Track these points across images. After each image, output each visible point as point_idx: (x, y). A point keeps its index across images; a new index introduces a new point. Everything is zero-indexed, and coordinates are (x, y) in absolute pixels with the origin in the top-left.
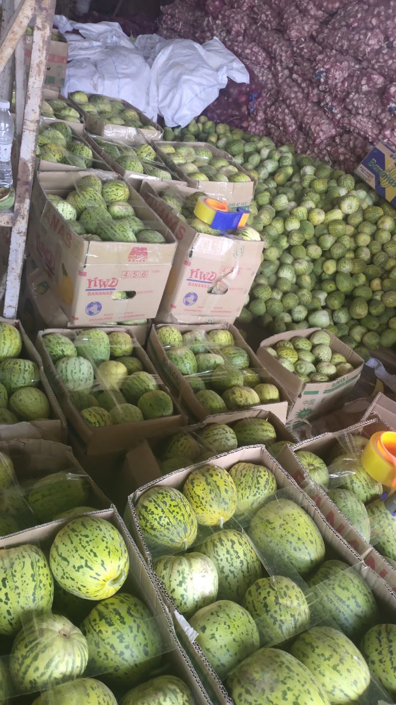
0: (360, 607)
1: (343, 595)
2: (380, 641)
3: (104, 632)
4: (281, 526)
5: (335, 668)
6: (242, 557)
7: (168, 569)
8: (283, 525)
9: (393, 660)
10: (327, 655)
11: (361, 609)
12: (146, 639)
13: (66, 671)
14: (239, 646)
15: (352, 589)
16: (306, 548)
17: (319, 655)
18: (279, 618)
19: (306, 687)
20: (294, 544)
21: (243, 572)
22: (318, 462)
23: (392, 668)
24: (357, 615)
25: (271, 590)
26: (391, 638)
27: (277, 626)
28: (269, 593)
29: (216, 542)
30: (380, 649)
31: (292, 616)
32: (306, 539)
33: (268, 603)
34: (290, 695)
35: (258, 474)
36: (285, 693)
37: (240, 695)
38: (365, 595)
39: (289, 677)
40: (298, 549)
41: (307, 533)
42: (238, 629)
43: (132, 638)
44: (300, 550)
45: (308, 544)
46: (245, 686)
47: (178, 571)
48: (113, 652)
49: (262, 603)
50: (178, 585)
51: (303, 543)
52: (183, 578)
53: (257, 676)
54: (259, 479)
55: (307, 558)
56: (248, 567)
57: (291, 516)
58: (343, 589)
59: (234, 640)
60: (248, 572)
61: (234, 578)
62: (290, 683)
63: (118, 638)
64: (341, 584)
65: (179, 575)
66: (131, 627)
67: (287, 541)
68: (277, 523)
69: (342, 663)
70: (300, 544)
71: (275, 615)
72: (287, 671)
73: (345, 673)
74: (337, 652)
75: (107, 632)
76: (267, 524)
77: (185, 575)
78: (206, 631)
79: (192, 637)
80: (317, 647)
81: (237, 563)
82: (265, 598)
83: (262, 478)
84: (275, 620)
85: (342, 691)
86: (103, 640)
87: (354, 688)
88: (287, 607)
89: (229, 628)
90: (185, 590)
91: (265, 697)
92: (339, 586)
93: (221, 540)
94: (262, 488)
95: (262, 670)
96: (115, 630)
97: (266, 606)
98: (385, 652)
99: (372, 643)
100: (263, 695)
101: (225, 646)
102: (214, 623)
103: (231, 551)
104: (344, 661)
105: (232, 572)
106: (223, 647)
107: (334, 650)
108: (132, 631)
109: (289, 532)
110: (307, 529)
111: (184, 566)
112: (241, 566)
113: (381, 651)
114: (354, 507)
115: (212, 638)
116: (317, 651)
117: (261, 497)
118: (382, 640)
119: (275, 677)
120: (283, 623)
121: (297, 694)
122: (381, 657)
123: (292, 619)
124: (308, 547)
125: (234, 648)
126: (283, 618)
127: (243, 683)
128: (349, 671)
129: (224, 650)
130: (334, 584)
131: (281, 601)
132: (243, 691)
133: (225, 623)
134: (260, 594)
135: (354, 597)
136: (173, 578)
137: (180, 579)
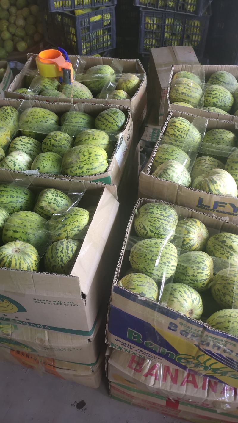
0: (85, 119)
1: (76, 120)
2: (101, 121)
3: (3, 201)
4: (32, 119)
5: (93, 139)
6: (29, 142)
7: (5, 165)
8: (33, 117)
9: (109, 121)
10: (87, 138)
11: (86, 120)
12: (21, 190)
13: (3, 218)
14: (56, 162)
15: (77, 116)
16: (49, 118)
17: (85, 141)
18: (61, 145)
19: (88, 147)
20: (44, 121)
21: (34, 147)
22: (24, 90)
23: (111, 124)
24: (87, 123)
25: (50, 139)
26: (103, 116)
27: (63, 148)
28: (50, 141)
29: (14, 146)
30: (103, 123)
31: (65, 140)
32: (46, 115)
33: (53, 144)
34: (85, 153)
35: (5, 110)
36: (84, 155)
37: (71, 171)
38: (84, 114)
39: (81, 149)
40: (47, 121)
41: (44, 113)
42: (50, 157)
43: (16, 193)
44: (48, 121)
45: (48, 116)
46: (70, 167)
47: (9, 161)
48: (14, 203)
49: (51, 146)
50: (14, 166)
51: (47, 117)
52: (13, 162)
53: (70, 160)
54: (7, 111)
55: (53, 121)
56: (35, 144)
57: (33, 112)
58: (74, 118)
59: (52, 161)
60: (37, 146)
61: (33, 152)
62: (82, 151)
63: (10, 197)
64: (73, 117)
65: (11, 162)
66: (12, 191)
67: (40, 122)
68: (30, 119)
69: (95, 135)
70: (46, 119)
71: (59, 145)
72: (78, 149)
73: (98, 138)
74: (90, 134)
75: (4, 199)
76: (27, 123)
77: (13, 160)
78: (40, 168)
79: (37, 173)
80: (82, 139)
81: (29, 146)
82: (50, 143)
83: (7, 110)
84: (61, 146)
85: (102, 144)
86: (6, 203)
87: (105, 140)
88: (61, 139)
89: (47, 159)
90: (19, 165)
91: (78, 162)
92: (72, 118)
93: (15, 144)
94: (12, 114)
95: (70, 157)
96: (7, 196)
97: (53, 145)
98: (105, 122)
99: (99, 124)
100: (77, 162)
101: (51, 165)
102: (40, 163)
103: (23, 143)
104: (94, 135)
105: (31, 150)
106: (51, 167)
107: (88, 135)
108: (13, 191)
109: (38, 118)
110: (43, 111)
111: (9, 158)
112: (32, 145)
113: (104, 123)
114: (54, 93)
115: (44, 168)
116: (83, 140)
117: (15, 118)
118: (101, 120)
119: (76, 154)
120: (64, 145)
121: (88, 151)
122: (105, 125)
123: (66, 141)
124: (49, 117)
125: (55, 164)
126: (63, 143)
127: (68, 167)
128: (98, 136)
129: (53, 167)
130: (70, 120)
131: (56, 139)
132: (70, 169)
133: (44, 160)
134: (47, 144)
135: (81, 118)
136: (10, 165)
137: (13, 163)
